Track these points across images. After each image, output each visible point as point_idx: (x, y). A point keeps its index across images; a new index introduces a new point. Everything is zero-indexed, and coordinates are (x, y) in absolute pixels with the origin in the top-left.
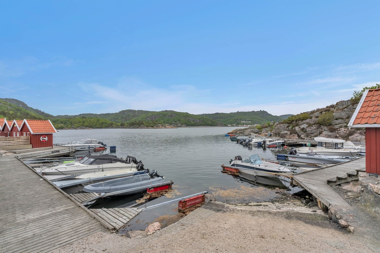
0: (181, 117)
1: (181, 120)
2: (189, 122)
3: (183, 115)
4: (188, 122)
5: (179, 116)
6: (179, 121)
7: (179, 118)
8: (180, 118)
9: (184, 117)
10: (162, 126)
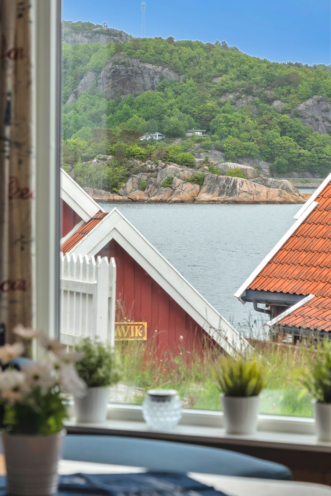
0: (223, 92)
1: (220, 117)
2: (300, 139)
3: (243, 75)
4: (288, 141)
5: (198, 78)
6: (208, 130)
7: (203, 100)
8: (210, 104)
9: (248, 92)
10: (199, 181)
